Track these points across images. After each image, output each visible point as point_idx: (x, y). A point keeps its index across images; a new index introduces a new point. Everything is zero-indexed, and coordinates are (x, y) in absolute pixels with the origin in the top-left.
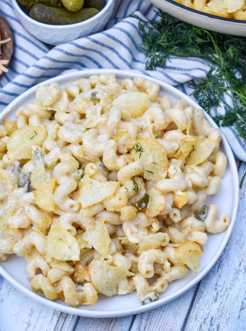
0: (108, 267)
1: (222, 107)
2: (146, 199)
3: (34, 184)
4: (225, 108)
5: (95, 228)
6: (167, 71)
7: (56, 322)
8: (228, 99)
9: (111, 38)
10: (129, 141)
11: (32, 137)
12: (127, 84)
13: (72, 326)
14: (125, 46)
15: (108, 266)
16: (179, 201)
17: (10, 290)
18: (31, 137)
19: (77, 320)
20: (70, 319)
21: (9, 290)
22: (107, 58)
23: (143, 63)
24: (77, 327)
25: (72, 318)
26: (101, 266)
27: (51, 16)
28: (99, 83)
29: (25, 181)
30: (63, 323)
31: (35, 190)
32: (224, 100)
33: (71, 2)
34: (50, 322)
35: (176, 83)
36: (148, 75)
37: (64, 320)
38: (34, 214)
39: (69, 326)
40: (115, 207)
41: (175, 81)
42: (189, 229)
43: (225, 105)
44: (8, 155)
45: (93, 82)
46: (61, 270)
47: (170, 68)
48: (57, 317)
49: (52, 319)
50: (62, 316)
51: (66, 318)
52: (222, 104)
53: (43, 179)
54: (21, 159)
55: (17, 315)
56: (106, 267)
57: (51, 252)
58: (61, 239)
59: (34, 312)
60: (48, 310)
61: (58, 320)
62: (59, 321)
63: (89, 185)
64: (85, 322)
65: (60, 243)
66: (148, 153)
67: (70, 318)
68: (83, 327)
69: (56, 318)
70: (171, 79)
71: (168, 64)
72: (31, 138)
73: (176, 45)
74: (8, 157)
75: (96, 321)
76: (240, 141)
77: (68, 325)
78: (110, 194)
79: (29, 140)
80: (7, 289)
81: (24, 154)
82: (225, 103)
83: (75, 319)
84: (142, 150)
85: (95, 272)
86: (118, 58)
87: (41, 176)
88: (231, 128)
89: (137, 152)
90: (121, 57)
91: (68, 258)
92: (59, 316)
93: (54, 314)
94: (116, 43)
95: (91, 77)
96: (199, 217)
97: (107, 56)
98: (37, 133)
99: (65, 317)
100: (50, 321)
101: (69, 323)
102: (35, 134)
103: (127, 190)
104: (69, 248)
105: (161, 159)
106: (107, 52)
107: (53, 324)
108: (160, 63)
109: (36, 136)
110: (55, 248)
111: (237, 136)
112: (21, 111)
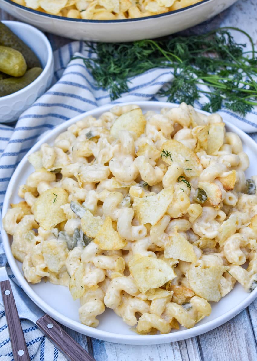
0: (204, 272)
1: (203, 97)
2: (202, 192)
3: (89, 234)
4: (207, 96)
5: (172, 241)
6: (131, 92)
7: (180, 356)
8: (204, 87)
9: (69, 84)
10: (152, 152)
11: (55, 200)
12: (108, 116)
13: (197, 351)
14: (84, 87)
15: (203, 270)
16: (228, 182)
17: (117, 353)
18: (53, 200)
19: (198, 343)
20: (192, 346)
21: (115, 353)
22: (71, 108)
23: (106, 97)
24: (202, 348)
25: (193, 344)
26: (197, 274)
27: (3, 88)
28: (80, 129)
29: (75, 240)
30: (187, 353)
31: (93, 239)
32: (201, 90)
33: (17, 66)
34: (175, 358)
35: (149, 97)
36: (119, 103)
37: (186, 350)
38: (105, 261)
39: (194, 352)
40: (181, 210)
41: (148, 96)
42: (248, 206)
43: (205, 94)
44: (42, 227)
45: (74, 131)
46: (162, 298)
47: (134, 89)
48: (178, 351)
49: (174, 356)
50: (182, 348)
51: (186, 347)
52: (201, 95)
53: (96, 224)
54: (56, 224)
56: (202, 272)
57: (144, 286)
58: (148, 268)
59: (153, 359)
60: (166, 350)
61: (181, 353)
62: (183, 353)
64: (207, 340)
65: (149, 272)
66: (176, 154)
67: (191, 345)
68: (208, 346)
69: (178, 352)
70: (143, 95)
71: (130, 86)
72: (54, 202)
73: (127, 67)
74: (43, 228)
75: (216, 334)
76: (237, 117)
77: (193, 352)
78: (171, 200)
79: (53, 204)
80: (114, 354)
81: (56, 219)
82: (203, 92)
83: (195, 343)
84: (169, 154)
85: (195, 283)
86: (82, 102)
87: (92, 223)
88: (222, 111)
89: (166, 157)
90: (84, 100)
91: (165, 281)
92: (180, 349)
93: (173, 350)
94: (74, 87)
95: (69, 129)
96: (249, 192)
97: (70, 105)
98: (57, 195)
99: (185, 346)
100: (174, 358)
101: (193, 349)
102: (55, 196)
103: (183, 189)
104: (160, 271)
105: (189, 155)
106: (70, 101)
107: (179, 359)
108: (122, 89)
109: (57, 197)
110: (146, 280)
111: (232, 114)
112: (23, 188)
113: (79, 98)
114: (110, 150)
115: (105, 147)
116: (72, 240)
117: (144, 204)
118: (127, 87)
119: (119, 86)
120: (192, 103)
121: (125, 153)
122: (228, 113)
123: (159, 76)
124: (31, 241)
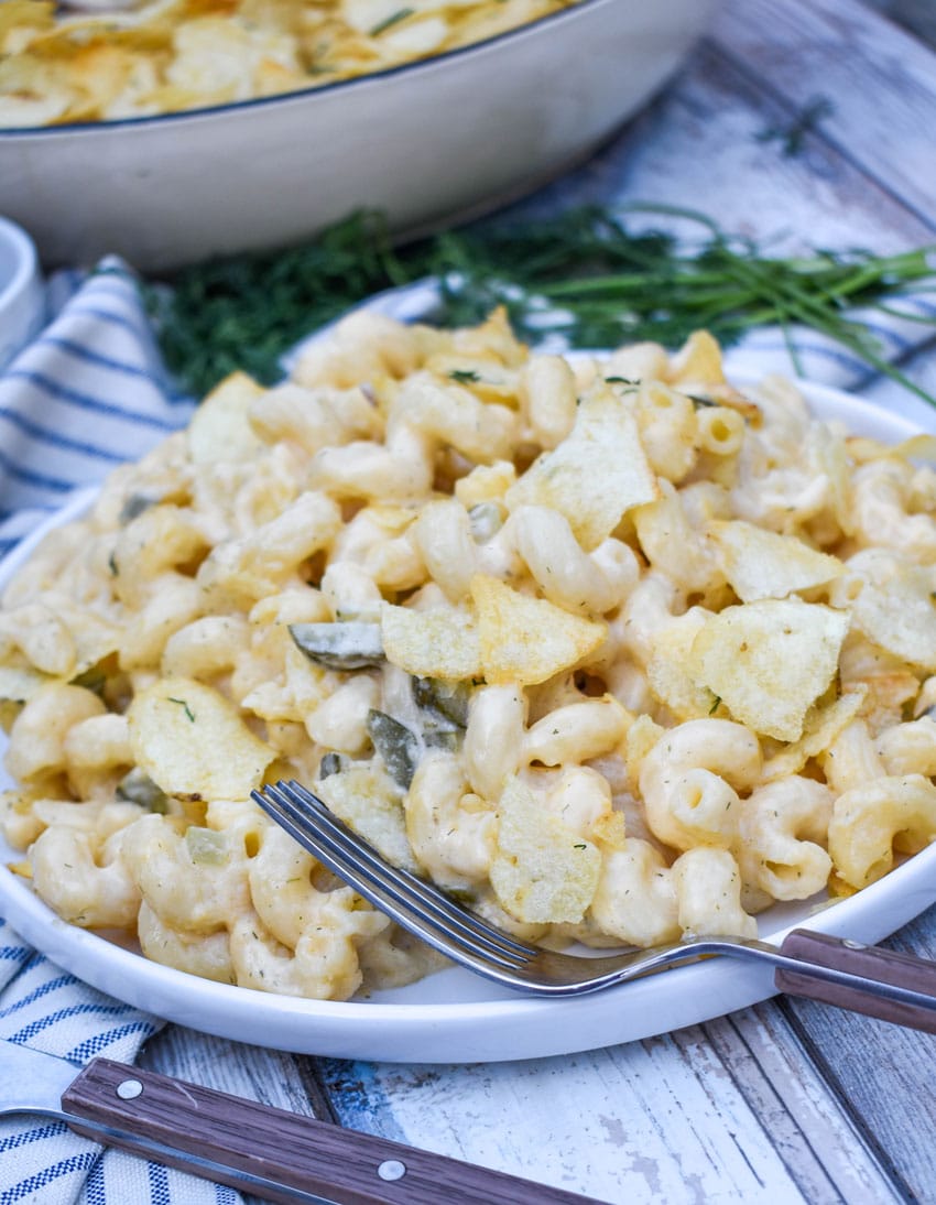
7: (735, 1091)
13: (801, 1059)
17: (455, 1131)
19: (796, 1033)
20: (773, 1048)
21: (449, 1133)
24: (822, 1049)
25: (775, 1040)
30: (759, 1074)
34: (713, 1103)
37: (754, 1065)
39: (790, 1067)
48: (718, 1076)
49: (708, 1095)
50: (732, 1061)
51: (753, 1057)
55: (571, 1174)
59: (619, 1121)
60: (665, 1081)
61: (735, 1081)
62: (742, 1080)
64: (832, 1018)
67: (770, 1045)
68: (842, 1038)
69: (719, 1080)
77: (786, 1069)
83: (786, 1037)
92: (726, 1068)
93: (698, 1076)
99: (746, 1054)
100: (710, 1101)
101: (781, 1060)
107: (732, 1103)
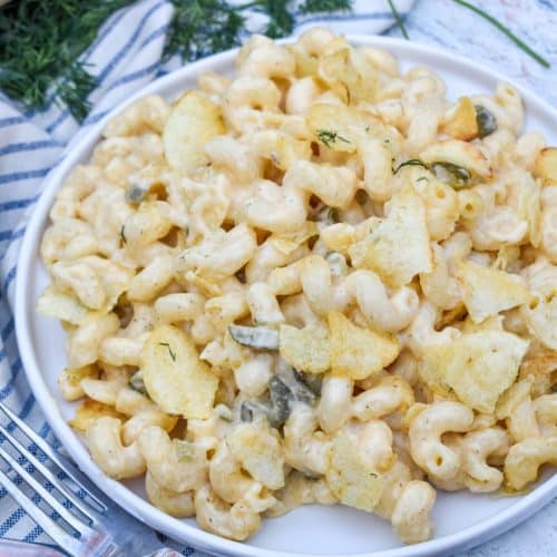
0: (554, 307)
1: (251, 16)
2: (449, 167)
4: (257, 11)
5: (469, 284)
6: (106, 83)
11: (172, 355)
15: (551, 305)
18: (169, 357)
22: (16, 177)
23: (60, 120)
26: (547, 318)
29: (279, 403)
31: (329, 371)
36: (102, 115)
38: (384, 396)
41: (149, 70)
44: (193, 418)
52: (245, 14)
56: (551, 309)
57: (484, 399)
58: (470, 360)
63: (381, 246)
65: (478, 367)
66: (342, 127)
70: (139, 74)
71: (94, 72)
72: (174, 358)
73: (59, 42)
74: (198, 418)
76: (338, 18)
78: (422, 210)
79: (174, 364)
81: (205, 387)
84: (333, 134)
85: (553, 337)
86: (30, 153)
87: (305, 345)
88: (302, 23)
89: (335, 141)
90: (33, 146)
91: (516, 363)
98: (166, 343)
102: (165, 347)
103: (424, 178)
104: (494, 351)
108: (83, 87)
109: (170, 346)
110: (480, 383)
111: (325, 19)
112: (68, 377)
113: (20, 147)
114: (213, 193)
115: (196, 194)
116: (272, 405)
117: (378, 247)
118: (87, 76)
119: (72, 85)
120: (235, 39)
121: (248, 182)
122: (317, 19)
123: (143, 22)
124: (194, 457)
